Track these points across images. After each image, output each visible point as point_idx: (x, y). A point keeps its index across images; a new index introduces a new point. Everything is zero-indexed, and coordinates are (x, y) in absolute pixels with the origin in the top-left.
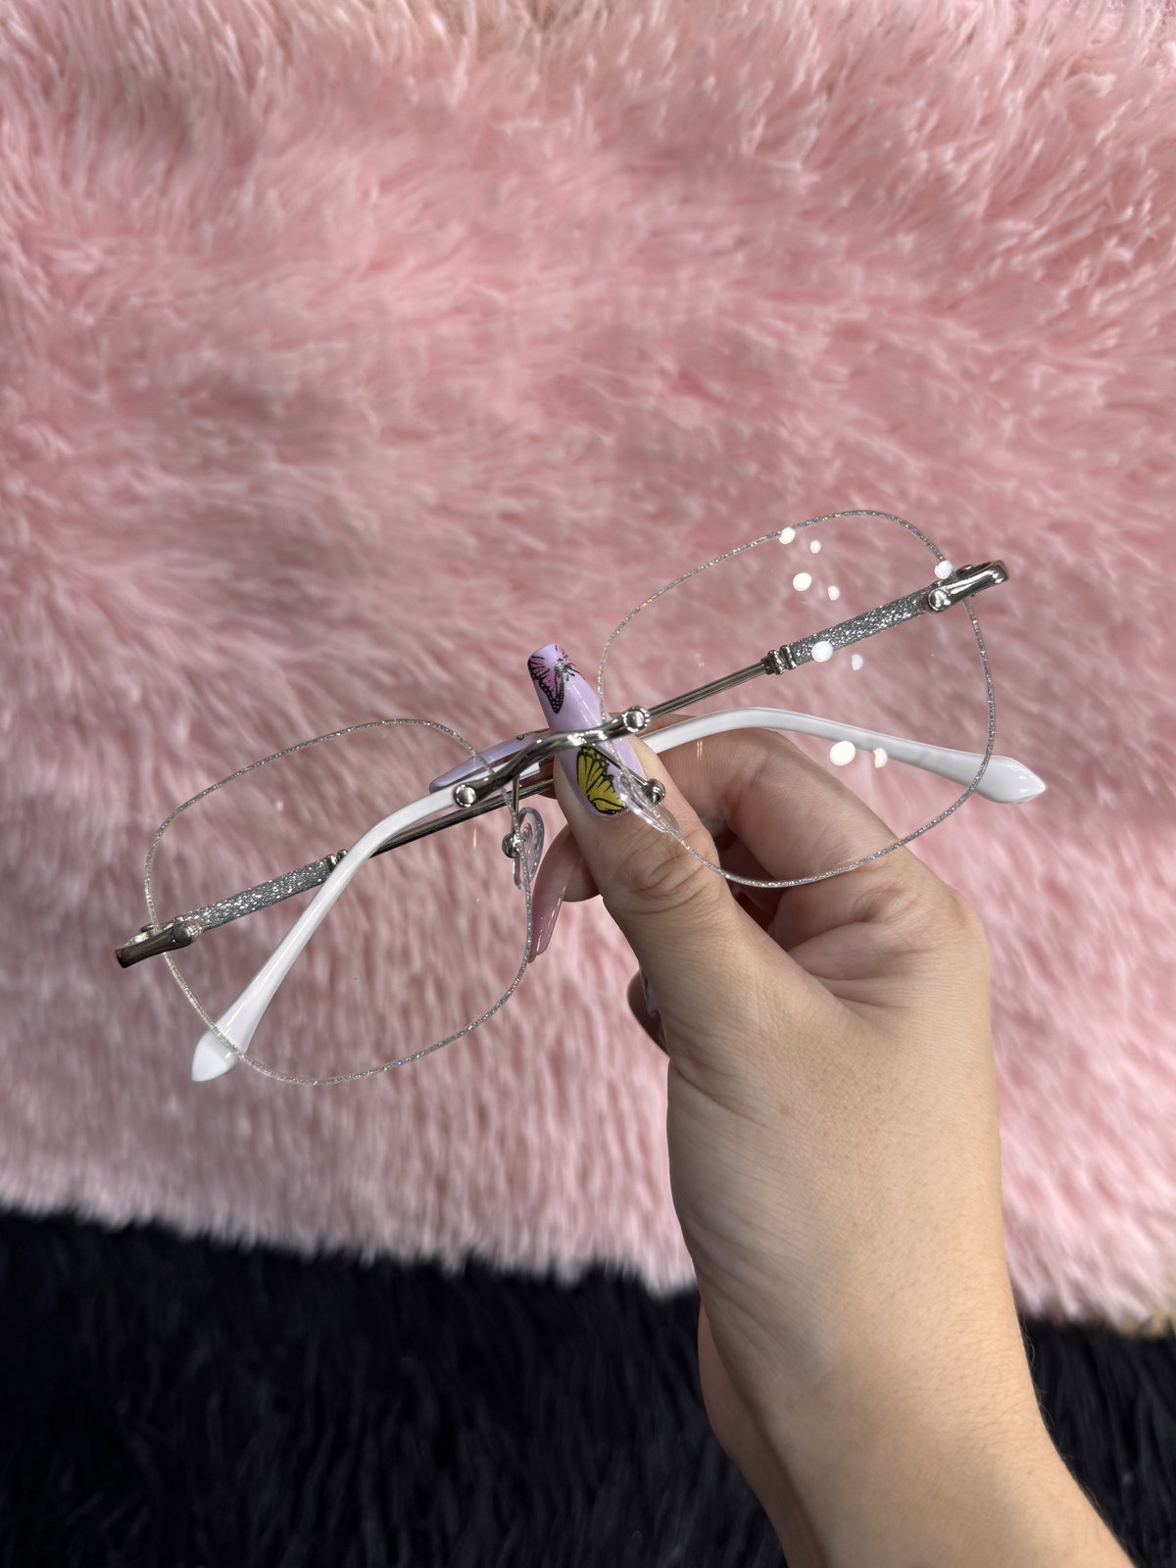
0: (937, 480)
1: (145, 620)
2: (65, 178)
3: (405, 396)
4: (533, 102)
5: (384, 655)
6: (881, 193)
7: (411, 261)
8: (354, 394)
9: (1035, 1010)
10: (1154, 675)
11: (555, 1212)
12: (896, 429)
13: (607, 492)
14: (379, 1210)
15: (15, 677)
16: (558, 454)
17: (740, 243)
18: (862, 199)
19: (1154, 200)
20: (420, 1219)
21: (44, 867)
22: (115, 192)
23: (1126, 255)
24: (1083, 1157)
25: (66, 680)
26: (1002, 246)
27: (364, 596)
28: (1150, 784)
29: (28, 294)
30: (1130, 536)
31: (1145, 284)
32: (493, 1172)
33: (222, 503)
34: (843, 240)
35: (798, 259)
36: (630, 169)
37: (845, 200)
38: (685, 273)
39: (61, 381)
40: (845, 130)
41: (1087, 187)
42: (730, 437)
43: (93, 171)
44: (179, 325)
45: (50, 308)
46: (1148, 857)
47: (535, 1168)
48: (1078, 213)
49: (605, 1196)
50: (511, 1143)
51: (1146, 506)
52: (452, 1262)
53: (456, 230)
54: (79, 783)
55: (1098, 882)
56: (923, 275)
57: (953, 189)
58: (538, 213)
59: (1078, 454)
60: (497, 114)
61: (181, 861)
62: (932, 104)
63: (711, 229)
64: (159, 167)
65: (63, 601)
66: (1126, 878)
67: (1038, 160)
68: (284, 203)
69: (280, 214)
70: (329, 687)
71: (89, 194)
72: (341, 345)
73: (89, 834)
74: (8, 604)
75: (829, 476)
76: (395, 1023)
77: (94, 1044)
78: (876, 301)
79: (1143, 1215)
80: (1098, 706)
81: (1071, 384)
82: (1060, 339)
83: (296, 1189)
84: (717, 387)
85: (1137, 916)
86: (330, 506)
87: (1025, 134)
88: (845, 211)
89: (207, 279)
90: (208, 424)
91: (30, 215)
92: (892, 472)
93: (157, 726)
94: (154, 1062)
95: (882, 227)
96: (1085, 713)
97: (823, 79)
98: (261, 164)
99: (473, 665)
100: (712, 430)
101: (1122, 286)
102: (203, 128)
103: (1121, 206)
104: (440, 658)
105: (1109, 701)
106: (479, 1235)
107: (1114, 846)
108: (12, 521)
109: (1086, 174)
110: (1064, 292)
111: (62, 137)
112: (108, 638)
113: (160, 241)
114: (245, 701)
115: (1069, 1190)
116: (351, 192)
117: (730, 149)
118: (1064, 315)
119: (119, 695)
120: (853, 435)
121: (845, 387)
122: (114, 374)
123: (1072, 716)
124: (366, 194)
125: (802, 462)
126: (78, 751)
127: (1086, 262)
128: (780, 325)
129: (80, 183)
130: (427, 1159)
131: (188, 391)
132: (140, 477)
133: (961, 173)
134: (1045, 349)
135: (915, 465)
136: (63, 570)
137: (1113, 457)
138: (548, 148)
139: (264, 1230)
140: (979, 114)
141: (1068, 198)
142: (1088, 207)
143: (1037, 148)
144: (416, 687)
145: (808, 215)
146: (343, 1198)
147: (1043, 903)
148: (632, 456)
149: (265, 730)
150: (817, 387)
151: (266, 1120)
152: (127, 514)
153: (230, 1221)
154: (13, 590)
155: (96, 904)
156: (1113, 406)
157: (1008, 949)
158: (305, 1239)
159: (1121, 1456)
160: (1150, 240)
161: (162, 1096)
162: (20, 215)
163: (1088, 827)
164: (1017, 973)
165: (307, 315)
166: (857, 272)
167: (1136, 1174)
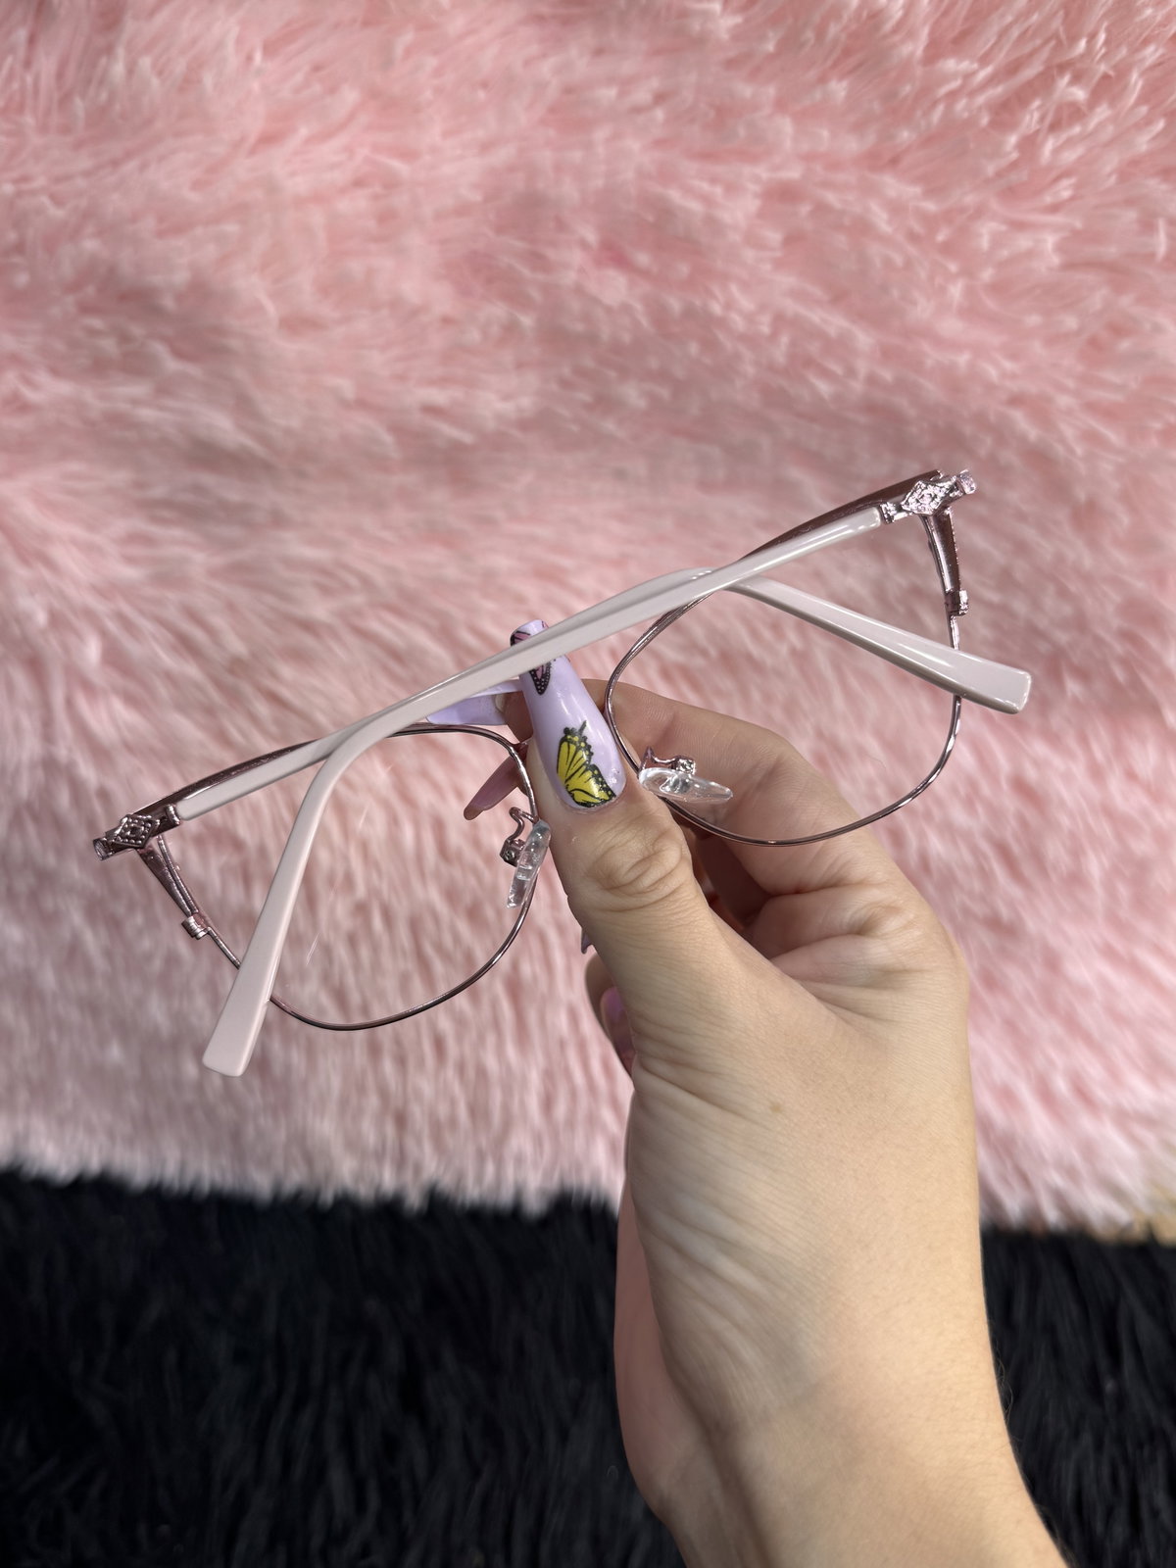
0: (887, 354)
1: (45, 537)
3: (305, 281)
6: (809, 35)
7: (303, 132)
8: (250, 285)
9: (1005, 913)
10: (1122, 558)
11: (520, 1142)
12: (838, 298)
13: (532, 379)
14: (337, 1149)
16: (474, 336)
17: (660, 98)
18: (790, 44)
19: (1108, 30)
20: (380, 1156)
23: (1080, 94)
24: (1061, 1061)
26: (943, 90)
28: (1120, 675)
30: (1092, 407)
31: (1101, 125)
32: (453, 1103)
33: (119, 407)
34: (771, 91)
35: (724, 114)
36: (539, 19)
37: (770, 46)
38: (600, 134)
41: (1035, 18)
42: (660, 315)
44: (57, 213)
46: (1119, 751)
47: (497, 1097)
48: (1027, 48)
49: (571, 1123)
50: (471, 1073)
51: (1110, 375)
52: (414, 1199)
53: (350, 96)
55: (1068, 778)
56: (859, 128)
57: (888, 26)
58: (438, 72)
59: (1034, 320)
61: (104, 795)
63: (626, 84)
64: (22, 34)
66: (1097, 773)
68: (160, 71)
69: (155, 84)
75: (780, 355)
76: (342, 952)
77: (28, 992)
79: (1123, 1118)
80: (1063, 593)
81: (1024, 242)
82: (1010, 194)
83: (250, 1132)
84: (643, 259)
85: (1108, 812)
88: (771, 57)
89: (84, 162)
90: (96, 323)
92: (839, 346)
93: (66, 649)
94: (91, 1007)
95: (812, 74)
96: (1049, 601)
98: (130, 26)
100: (638, 307)
101: (1077, 130)
103: (1073, 39)
105: (1074, 587)
106: (442, 1168)
107: (1083, 740)
110: (1013, 139)
112: (9, 562)
113: (29, 120)
115: (1046, 1094)
116: (233, 59)
118: (1014, 165)
119: (23, 619)
120: (791, 307)
121: (778, 254)
123: (1036, 605)
124: (249, 58)
125: (744, 339)
127: (1037, 103)
128: (705, 186)
130: (384, 1093)
131: (74, 287)
132: (29, 382)
134: (995, 205)
135: (864, 339)
137: (1071, 322)
139: (218, 1177)
141: (1015, 33)
145: (731, 64)
146: (299, 1138)
147: (1010, 803)
148: (556, 338)
150: (749, 255)
152: (19, 424)
153: (183, 1167)
155: (17, 844)
156: (1069, 266)
157: (975, 851)
158: (261, 1183)
159: (1104, 1364)
160: (1106, 77)
161: (103, 1043)
163: (1056, 721)
164: (986, 875)
165: (194, 197)
166: (786, 125)
167: (1115, 1077)
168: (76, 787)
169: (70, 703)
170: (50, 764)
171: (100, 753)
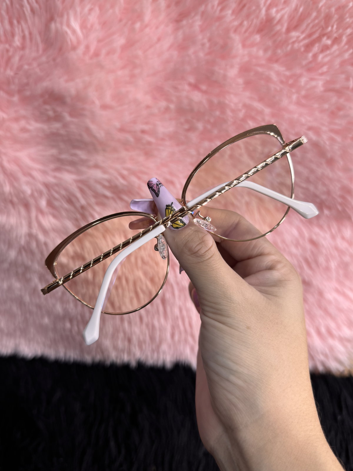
0: (273, 116)
1: (31, 168)
3: (108, 95)
5: (106, 176)
9: (307, 279)
10: (341, 174)
11: (164, 347)
12: (261, 100)
13: (173, 123)
14: (111, 349)
16: (156, 111)
19: (338, 25)
20: (123, 351)
21: (3, 247)
24: (324, 322)
25: (7, 188)
26: (291, 41)
27: (99, 158)
30: (332, 131)
31: (335, 51)
32: (145, 336)
33: (55, 131)
39: (2, 94)
41: (316, 21)
42: (211, 103)
46: (340, 230)
47: (157, 334)
48: (314, 30)
49: (179, 341)
50: (150, 326)
51: (337, 121)
52: (133, 364)
54: (13, 220)
55: (325, 238)
56: (266, 50)
57: (275, 23)
59: (316, 106)
61: (46, 244)
65: (6, 164)
66: (333, 237)
67: (302, 14)
70: (89, 187)
73: (17, 236)
75: (241, 115)
77: (21, 302)
79: (342, 340)
80: (324, 184)
81: (313, 83)
82: (309, 70)
84: (204, 88)
85: (337, 248)
86: (88, 130)
87: (297, 6)
90: (48, 107)
92: (261, 113)
93: (36, 201)
94: (40, 307)
96: (320, 187)
99: (134, 179)
100: (205, 102)
101: (328, 52)
103: (327, 27)
104: (123, 177)
105: (327, 182)
106: (141, 355)
107: (329, 227)
109: (316, 18)
110: (310, 55)
112: (20, 175)
114: (63, 192)
115: (319, 333)
118: (310, 62)
119: (23, 192)
120: (248, 101)
121: (243, 86)
122: (20, 91)
123: (316, 187)
125: (233, 111)
126: (12, 210)
127: (317, 45)
130: (125, 333)
131: (42, 96)
132: (29, 124)
133: (278, 17)
134: (305, 73)
135: (267, 111)
136: (5, 154)
137: (326, 106)
139: (76, 357)
141: (311, 25)
142: (317, 28)
143: (301, 9)
144: (116, 187)
147: (308, 246)
148: (181, 111)
149: (70, 201)
151: (75, 323)
152: (26, 135)
153: (65, 355)
155: (20, 259)
156: (326, 91)
157: (298, 260)
158: (88, 359)
159: (337, 411)
160: (336, 37)
161: (42, 317)
163: (321, 222)
164: (301, 267)
167: (339, 327)
168: (38, 241)
169: (37, 218)
170: (30, 235)
171: (45, 232)
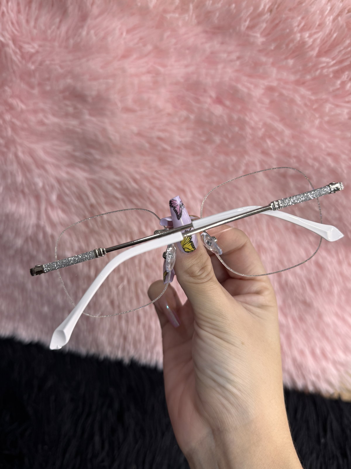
0: (293, 137)
1: (45, 162)
2: (28, 21)
3: (130, 98)
4: (177, 8)
5: (118, 178)
6: (284, 46)
7: (135, 56)
8: (114, 97)
9: (308, 300)
11: (159, 348)
12: (282, 120)
13: (190, 133)
14: (106, 344)
15: (4, 176)
16: (176, 120)
17: (238, 58)
18: (278, 47)
20: (118, 347)
21: (10, 235)
22: (43, 28)
24: (319, 344)
25: (20, 178)
26: (321, 66)
27: (113, 160)
29: (14, 58)
32: (141, 335)
33: (71, 127)
34: (271, 60)
35: (256, 65)
36: (206, 32)
37: (272, 48)
38: (220, 66)
39: (23, 86)
40: (274, 25)
42: (230, 119)
43: (36, 20)
44: (61, 71)
45: (20, 62)
46: (347, 257)
47: (153, 335)
48: (346, 57)
50: (147, 327)
52: (127, 361)
53: (149, 47)
54: (22, 210)
55: (331, 263)
56: (295, 73)
57: (307, 46)
58: (176, 44)
59: (338, 133)
60: (165, 11)
61: (52, 237)
62: (303, 18)
63: (230, 53)
64: (57, 20)
65: (20, 154)
66: (340, 263)
67: (335, 39)
68: (96, 35)
69: (94, 38)
70: (101, 187)
71: (35, 27)
72: (111, 81)
73: (24, 226)
74: (3, 154)
75: (260, 133)
76: (114, 289)
77: (23, 288)
78: (279, 80)
79: (335, 363)
80: (337, 210)
81: (338, 111)
82: (336, 96)
83: (81, 336)
84: (228, 103)
85: (342, 274)
86: (104, 131)
87: (331, 30)
88: (272, 51)
89: (70, 57)
90: (68, 103)
91: (16, 32)
92: (280, 133)
93: (47, 195)
94: (40, 295)
95: (283, 57)
96: (332, 212)
97: (269, 8)
98: (89, 21)
99: (145, 184)
100: (225, 117)
102: (72, 9)
104: (135, 181)
105: (340, 209)
106: (135, 353)
107: (337, 253)
108: (6, 129)
110: (339, 82)
111: (27, 8)
112: (33, 167)
113: (56, 44)
114: (74, 189)
115: (313, 353)
116: (117, 32)
117: (238, 28)
118: (338, 89)
119: (35, 184)
120: (269, 121)
121: (268, 106)
122: (40, 84)
123: (328, 212)
124: (122, 34)
125: (252, 128)
126: (23, 201)
127: (347, 73)
128: (249, 85)
129: (32, 23)
130: (121, 331)
131: (62, 92)
132: (46, 117)
133: (310, 41)
134: (331, 99)
135: (287, 132)
136: (21, 145)
137: (349, 135)
138: (180, 23)
139: (71, 347)
140: (318, 23)
141: (343, 52)
143: (335, 35)
144: (127, 189)
145: (260, 51)
146: (95, 341)
147: (313, 268)
148: (199, 122)
149: (80, 198)
150: (259, 105)
152: (42, 129)
154: (5, 150)
155: (25, 247)
156: (350, 119)
157: (302, 281)
158: (83, 351)
159: (322, 434)
161: (43, 305)
162: (13, 32)
164: (304, 288)
165: (101, 71)
166: (274, 71)
167: (334, 351)
168: (45, 233)
169: (46, 210)
170: (38, 226)
171: (53, 225)
